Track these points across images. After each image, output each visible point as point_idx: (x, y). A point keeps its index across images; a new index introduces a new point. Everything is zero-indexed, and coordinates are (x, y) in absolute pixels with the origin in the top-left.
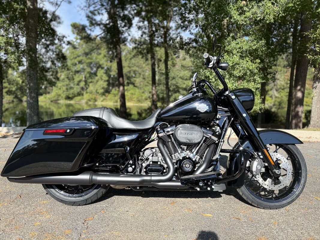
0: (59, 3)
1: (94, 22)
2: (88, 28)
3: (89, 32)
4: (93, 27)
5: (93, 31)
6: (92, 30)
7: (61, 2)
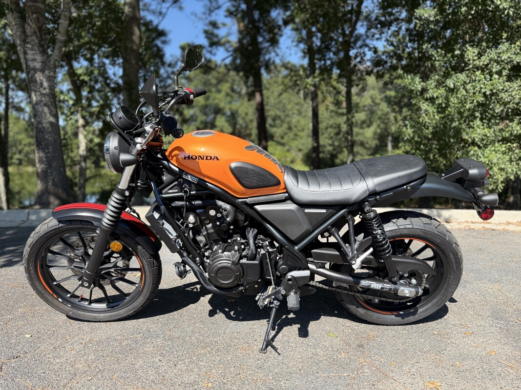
0: (164, 11)
1: (215, 40)
2: (207, 50)
3: (208, 56)
4: (214, 47)
5: (215, 55)
6: (214, 51)
7: (168, 8)
